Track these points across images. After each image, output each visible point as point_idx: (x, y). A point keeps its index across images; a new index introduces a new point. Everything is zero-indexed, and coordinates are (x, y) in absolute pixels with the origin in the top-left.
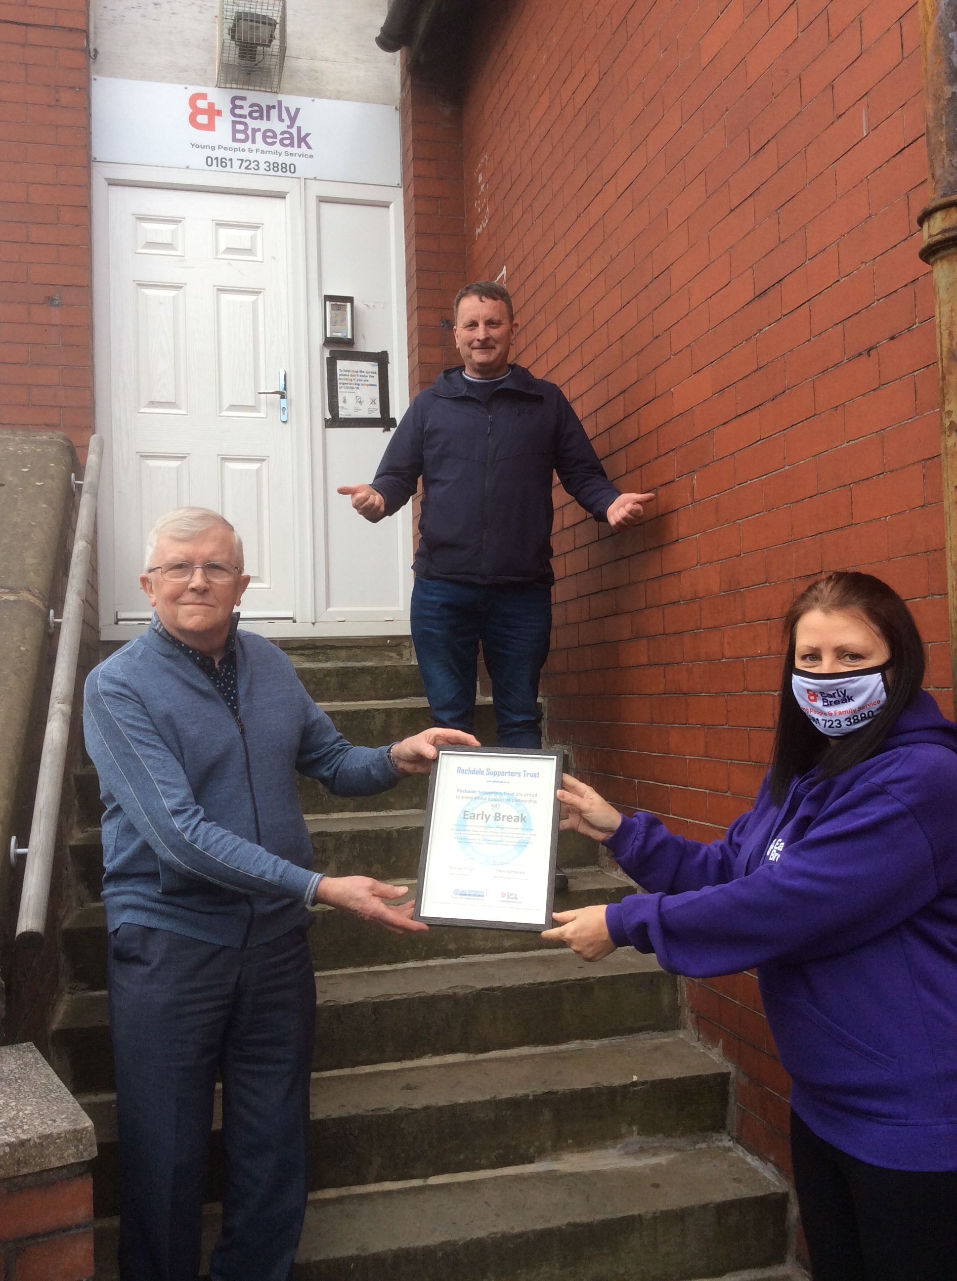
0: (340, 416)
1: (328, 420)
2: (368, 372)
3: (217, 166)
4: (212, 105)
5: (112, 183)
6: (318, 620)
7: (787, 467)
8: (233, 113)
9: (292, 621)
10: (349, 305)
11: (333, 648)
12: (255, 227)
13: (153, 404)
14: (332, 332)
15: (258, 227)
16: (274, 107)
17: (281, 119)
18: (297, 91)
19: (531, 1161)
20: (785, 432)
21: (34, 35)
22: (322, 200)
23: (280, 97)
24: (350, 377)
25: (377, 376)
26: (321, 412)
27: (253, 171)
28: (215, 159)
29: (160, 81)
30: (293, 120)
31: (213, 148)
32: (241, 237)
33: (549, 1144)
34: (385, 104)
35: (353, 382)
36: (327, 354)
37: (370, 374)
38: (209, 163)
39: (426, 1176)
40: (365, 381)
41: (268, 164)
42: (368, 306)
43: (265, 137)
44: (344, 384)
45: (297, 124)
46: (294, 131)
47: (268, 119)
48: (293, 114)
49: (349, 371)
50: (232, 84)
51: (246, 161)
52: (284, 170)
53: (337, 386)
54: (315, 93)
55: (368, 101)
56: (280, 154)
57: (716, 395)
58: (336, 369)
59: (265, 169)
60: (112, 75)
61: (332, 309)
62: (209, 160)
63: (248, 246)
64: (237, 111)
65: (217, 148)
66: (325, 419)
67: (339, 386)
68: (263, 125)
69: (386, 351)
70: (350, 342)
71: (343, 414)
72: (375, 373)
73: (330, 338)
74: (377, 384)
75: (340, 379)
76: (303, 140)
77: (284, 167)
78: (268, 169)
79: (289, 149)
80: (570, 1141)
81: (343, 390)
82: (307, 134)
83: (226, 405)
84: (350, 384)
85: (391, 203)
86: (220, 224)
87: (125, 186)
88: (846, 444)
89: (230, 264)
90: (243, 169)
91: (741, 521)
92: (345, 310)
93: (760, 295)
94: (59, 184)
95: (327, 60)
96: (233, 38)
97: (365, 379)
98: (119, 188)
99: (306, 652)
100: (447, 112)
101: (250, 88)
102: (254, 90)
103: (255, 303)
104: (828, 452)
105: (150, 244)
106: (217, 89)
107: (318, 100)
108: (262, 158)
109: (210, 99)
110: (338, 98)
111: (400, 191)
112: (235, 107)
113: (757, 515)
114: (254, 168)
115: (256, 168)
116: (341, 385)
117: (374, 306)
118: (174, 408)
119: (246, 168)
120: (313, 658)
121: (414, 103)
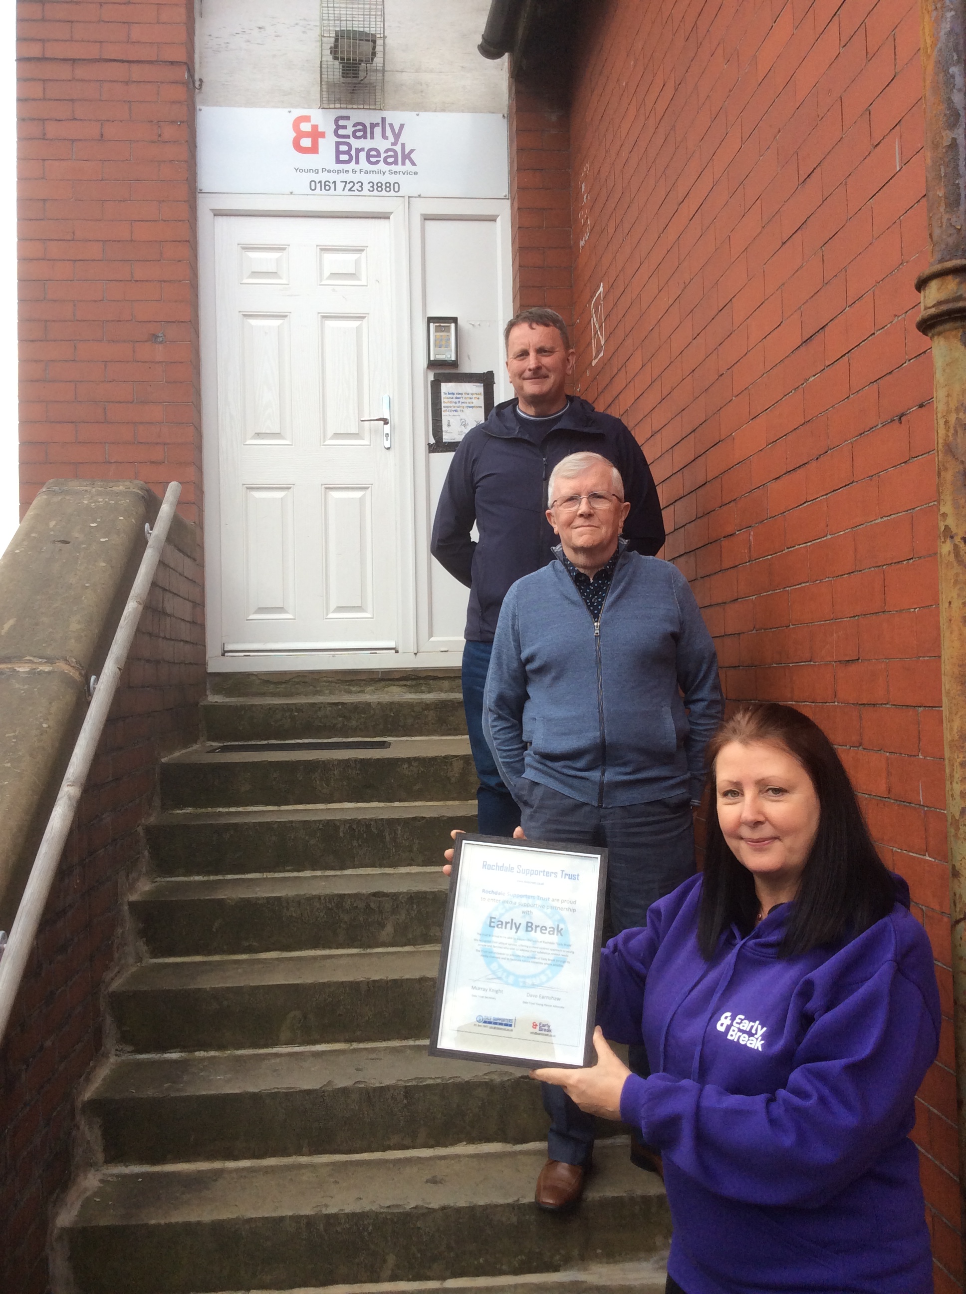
0: (444, 441)
1: (432, 445)
2: (472, 394)
3: (321, 190)
4: (315, 127)
5: (218, 213)
6: (421, 650)
7: (829, 537)
8: (336, 134)
9: (394, 651)
10: (453, 325)
11: (435, 678)
12: (360, 250)
13: (258, 435)
14: (435, 355)
15: (363, 250)
16: (377, 124)
17: (384, 136)
18: (402, 106)
19: (556, 1269)
20: (827, 496)
21: (136, 72)
22: (427, 218)
23: (385, 114)
24: (454, 400)
25: (482, 398)
26: (425, 436)
27: (357, 193)
28: (319, 182)
29: (264, 107)
30: (397, 136)
31: (317, 172)
32: (345, 262)
33: (576, 1252)
34: (493, 113)
35: (458, 405)
36: (431, 377)
37: (475, 396)
38: (313, 187)
39: (444, 1279)
40: (469, 403)
41: (371, 184)
42: (473, 325)
43: (368, 157)
44: (448, 407)
45: (401, 141)
46: (398, 148)
47: (372, 137)
48: (397, 130)
49: (453, 394)
50: (335, 104)
51: (349, 183)
52: (388, 189)
53: (441, 409)
54: (419, 107)
55: (474, 110)
56: (383, 173)
57: (770, 446)
58: (441, 393)
59: (369, 190)
60: (217, 104)
61: (436, 331)
62: (313, 184)
63: (352, 270)
64: (341, 132)
65: (320, 171)
66: (429, 444)
67: (443, 409)
68: (366, 144)
69: (492, 371)
70: (454, 364)
71: (446, 438)
72: (480, 394)
73: (434, 360)
74: (483, 406)
75: (444, 402)
76: (407, 157)
77: (388, 186)
78: (371, 189)
79: (393, 168)
80: (599, 1251)
81: (447, 413)
82: (411, 150)
83: (330, 433)
84: (454, 407)
85: (498, 216)
86: (325, 250)
87: (230, 215)
88: (879, 520)
89: (334, 290)
90: (346, 192)
91: (790, 589)
92: (449, 331)
93: (807, 340)
94: (162, 220)
95: (431, 71)
96: (336, 58)
97: (470, 400)
98: (225, 218)
99: (408, 683)
100: (554, 118)
101: (354, 106)
102: (358, 108)
103: (359, 330)
104: (864, 526)
105: (255, 274)
106: (320, 110)
107: (423, 114)
108: (365, 179)
109: (314, 121)
110: (443, 110)
111: (508, 203)
112: (338, 127)
113: (803, 585)
114: (358, 190)
115: (360, 189)
116: (445, 409)
117: (479, 325)
118: (279, 438)
119: (350, 190)
120: (415, 688)
121: (519, 109)
